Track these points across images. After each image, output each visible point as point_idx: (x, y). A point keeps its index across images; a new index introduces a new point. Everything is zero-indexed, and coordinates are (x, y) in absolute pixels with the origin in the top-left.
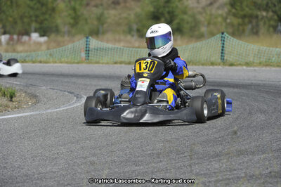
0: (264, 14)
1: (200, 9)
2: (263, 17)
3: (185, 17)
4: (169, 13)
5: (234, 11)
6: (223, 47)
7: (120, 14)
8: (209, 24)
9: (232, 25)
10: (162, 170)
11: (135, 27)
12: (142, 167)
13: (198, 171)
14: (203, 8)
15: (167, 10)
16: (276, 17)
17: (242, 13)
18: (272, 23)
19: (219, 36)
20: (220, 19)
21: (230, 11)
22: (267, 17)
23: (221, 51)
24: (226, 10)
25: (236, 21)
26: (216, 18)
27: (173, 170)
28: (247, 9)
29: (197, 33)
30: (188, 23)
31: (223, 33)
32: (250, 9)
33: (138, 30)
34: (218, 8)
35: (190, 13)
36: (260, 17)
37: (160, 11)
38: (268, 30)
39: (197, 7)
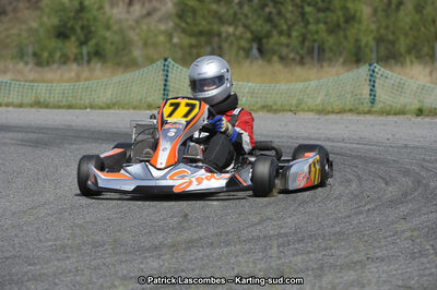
0: (231, 30)
1: (131, 23)
2: (228, 35)
3: (108, 34)
4: (82, 28)
5: (183, 25)
6: (166, 80)
7: (6, 30)
8: (145, 44)
9: (181, 47)
10: (70, 271)
11: (30, 50)
12: (38, 267)
13: (125, 272)
14: (137, 22)
15: (80, 23)
16: (249, 35)
17: (196, 29)
18: (243, 43)
19: (160, 63)
20: (162, 38)
21: (177, 25)
22: (234, 35)
23: (163, 87)
24: (171, 24)
25: (187, 41)
26: (156, 35)
27: (87, 272)
28: (204, 23)
29: (125, 59)
30: (112, 43)
31: (166, 60)
32: (209, 23)
33: (35, 54)
34: (160, 20)
35: (115, 28)
36: (224, 35)
37: (69, 25)
38: (237, 54)
39: (127, 20)
